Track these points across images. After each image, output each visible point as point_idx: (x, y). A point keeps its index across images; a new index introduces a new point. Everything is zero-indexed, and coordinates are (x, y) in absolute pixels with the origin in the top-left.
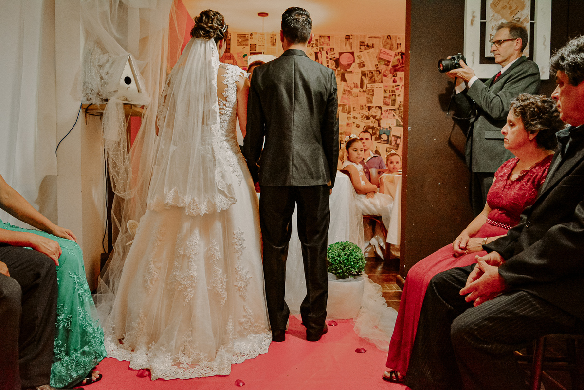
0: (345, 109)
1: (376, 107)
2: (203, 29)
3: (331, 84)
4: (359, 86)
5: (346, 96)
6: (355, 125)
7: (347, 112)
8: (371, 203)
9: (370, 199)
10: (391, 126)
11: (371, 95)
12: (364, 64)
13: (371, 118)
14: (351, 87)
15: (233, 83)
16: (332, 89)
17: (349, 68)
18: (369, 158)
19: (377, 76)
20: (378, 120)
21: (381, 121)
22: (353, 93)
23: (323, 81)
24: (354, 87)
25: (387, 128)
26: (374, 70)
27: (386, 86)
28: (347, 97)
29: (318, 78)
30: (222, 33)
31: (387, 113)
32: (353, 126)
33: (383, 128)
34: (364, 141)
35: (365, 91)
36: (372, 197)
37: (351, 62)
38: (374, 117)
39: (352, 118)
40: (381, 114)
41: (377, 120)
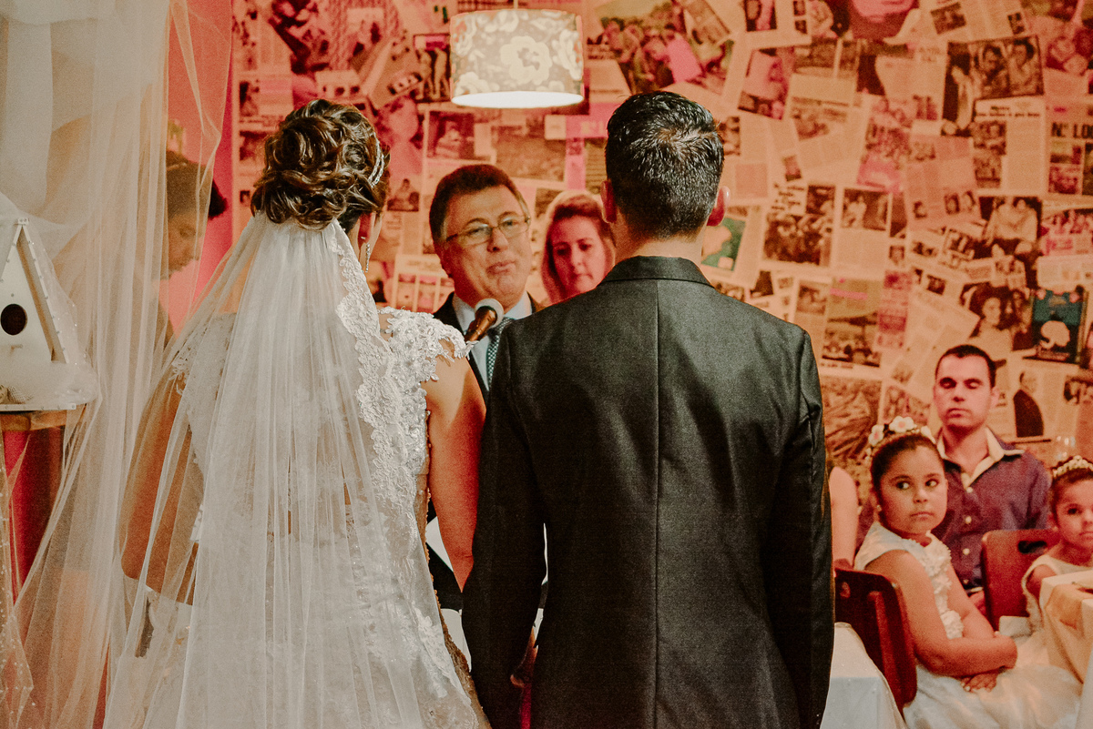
0: (881, 210)
1: (1016, 201)
2: (300, 190)
3: (799, 388)
4: (939, 110)
5: (881, 158)
6: (926, 282)
7: (888, 226)
8: (990, 712)
9: (983, 692)
10: (1083, 282)
11: (993, 148)
12: (960, 12)
13: (997, 250)
14: (903, 119)
15: (414, 390)
16: (804, 411)
17: (892, 35)
18: (987, 464)
19: (1020, 67)
20: (1029, 260)
21: (1041, 264)
22: (912, 141)
23: (766, 383)
24: (919, 115)
25: (1066, 295)
26: (1006, 41)
27: (1060, 110)
28: (886, 160)
29: (748, 375)
30: (367, 192)
31: (1068, 227)
32: (916, 288)
33: (1049, 293)
34: (960, 390)
35: (965, 133)
36: (991, 685)
37: (904, 7)
38: (1009, 246)
39: (910, 255)
40: (1041, 232)
41: (1020, 257)
